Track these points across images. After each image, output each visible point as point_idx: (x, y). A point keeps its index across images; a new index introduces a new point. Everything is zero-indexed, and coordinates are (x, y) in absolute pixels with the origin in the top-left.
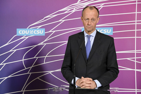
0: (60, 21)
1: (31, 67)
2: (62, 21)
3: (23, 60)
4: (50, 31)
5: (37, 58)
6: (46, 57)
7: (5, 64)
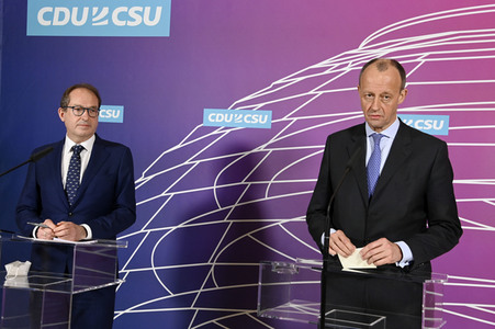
0: (311, 92)
1: (233, 207)
2: (316, 92)
3: (215, 187)
4: (285, 119)
5: (250, 183)
6: (270, 182)
7: (173, 194)
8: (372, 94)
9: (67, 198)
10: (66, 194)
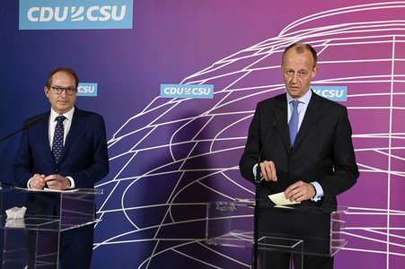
0: (243, 70)
1: (185, 159)
2: (247, 70)
3: (170, 145)
4: (223, 91)
5: (198, 141)
6: (213, 140)
7: (137, 151)
8: (292, 71)
9: (54, 158)
10: (53, 155)
